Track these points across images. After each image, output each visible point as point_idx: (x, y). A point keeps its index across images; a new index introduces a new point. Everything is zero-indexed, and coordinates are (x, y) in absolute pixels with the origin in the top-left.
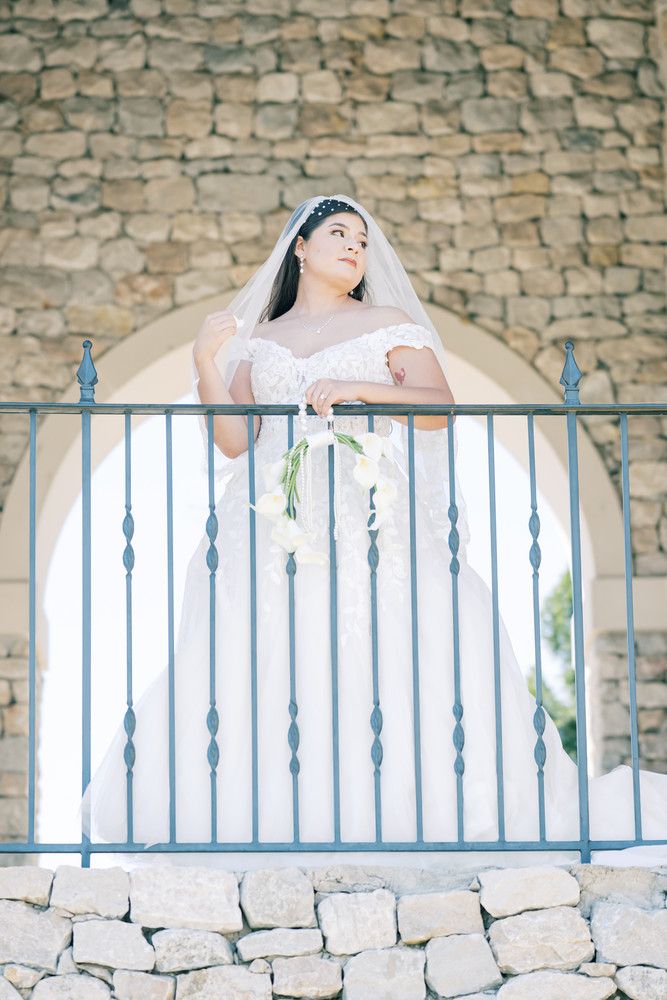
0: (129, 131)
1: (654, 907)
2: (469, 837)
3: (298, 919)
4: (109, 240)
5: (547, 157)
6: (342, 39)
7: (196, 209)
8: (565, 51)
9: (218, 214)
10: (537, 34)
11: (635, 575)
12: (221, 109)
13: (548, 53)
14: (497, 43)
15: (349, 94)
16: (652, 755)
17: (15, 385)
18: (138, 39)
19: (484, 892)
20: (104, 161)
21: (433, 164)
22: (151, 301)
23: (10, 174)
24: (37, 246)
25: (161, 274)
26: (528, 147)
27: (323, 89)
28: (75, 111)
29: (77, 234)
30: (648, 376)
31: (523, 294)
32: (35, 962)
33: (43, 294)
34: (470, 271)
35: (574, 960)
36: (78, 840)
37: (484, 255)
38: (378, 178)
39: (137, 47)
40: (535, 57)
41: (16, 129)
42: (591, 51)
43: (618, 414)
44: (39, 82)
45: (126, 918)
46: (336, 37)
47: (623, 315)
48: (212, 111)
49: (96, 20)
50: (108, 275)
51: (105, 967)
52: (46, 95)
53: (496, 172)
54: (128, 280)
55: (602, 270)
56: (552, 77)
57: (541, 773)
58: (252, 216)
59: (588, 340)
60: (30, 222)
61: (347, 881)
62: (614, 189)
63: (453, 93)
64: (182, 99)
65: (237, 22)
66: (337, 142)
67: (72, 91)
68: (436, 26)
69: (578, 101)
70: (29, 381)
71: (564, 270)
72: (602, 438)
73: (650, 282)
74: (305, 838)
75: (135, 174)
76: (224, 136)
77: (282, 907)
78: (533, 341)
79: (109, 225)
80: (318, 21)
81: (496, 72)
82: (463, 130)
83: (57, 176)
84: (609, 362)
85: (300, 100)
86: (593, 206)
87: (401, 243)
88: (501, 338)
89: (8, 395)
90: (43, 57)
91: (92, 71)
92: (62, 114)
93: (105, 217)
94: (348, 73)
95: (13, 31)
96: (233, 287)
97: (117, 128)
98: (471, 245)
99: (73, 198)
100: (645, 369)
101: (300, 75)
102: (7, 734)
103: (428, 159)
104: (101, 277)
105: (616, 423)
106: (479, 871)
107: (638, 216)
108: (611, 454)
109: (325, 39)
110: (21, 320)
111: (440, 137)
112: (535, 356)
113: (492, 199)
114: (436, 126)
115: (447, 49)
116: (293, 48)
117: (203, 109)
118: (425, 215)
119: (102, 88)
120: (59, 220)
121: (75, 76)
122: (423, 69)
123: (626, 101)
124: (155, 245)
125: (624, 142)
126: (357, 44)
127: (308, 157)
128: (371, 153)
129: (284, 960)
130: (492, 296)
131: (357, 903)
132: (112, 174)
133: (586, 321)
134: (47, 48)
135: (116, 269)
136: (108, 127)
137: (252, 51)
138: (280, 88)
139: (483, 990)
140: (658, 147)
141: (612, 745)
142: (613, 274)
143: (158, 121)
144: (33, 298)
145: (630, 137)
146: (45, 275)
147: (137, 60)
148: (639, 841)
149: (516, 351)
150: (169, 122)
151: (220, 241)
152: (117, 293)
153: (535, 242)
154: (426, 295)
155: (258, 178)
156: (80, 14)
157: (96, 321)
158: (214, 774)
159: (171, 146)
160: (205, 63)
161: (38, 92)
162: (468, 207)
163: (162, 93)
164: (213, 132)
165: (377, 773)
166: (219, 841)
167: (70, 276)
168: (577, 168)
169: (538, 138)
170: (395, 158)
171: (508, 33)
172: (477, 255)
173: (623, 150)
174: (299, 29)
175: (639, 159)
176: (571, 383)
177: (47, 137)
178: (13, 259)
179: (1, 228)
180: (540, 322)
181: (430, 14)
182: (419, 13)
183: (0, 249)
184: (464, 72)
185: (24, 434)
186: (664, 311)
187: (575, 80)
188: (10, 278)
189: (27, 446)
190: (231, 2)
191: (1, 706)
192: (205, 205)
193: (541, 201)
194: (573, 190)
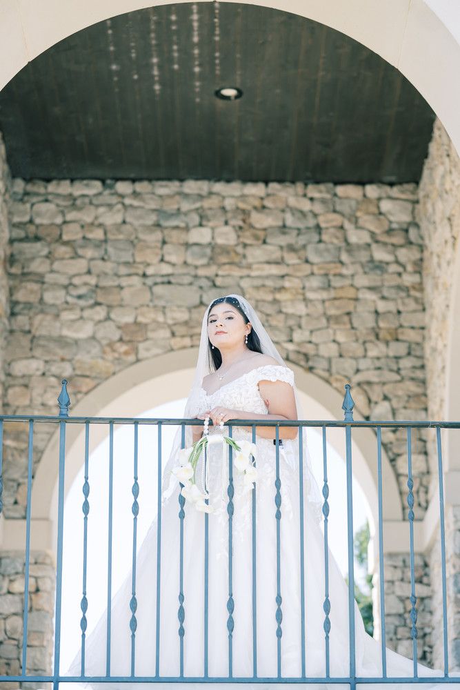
0: (113, 258)
4: (100, 322)
5: (356, 278)
6: (238, 208)
7: (151, 304)
8: (367, 217)
9: (164, 307)
10: (350, 207)
11: (404, 520)
12: (167, 247)
13: (357, 219)
14: (327, 212)
15: (241, 240)
17: (43, 405)
18: (120, 206)
20: (98, 276)
21: (289, 281)
22: (124, 358)
24: (58, 324)
25: (130, 341)
26: (344, 271)
27: (226, 236)
28: (82, 247)
29: (81, 318)
30: (413, 405)
31: (341, 356)
33: (61, 352)
34: (310, 342)
37: (318, 333)
38: (257, 288)
39: (119, 211)
40: (349, 220)
41: (47, 257)
42: (382, 217)
43: (395, 427)
44: (61, 230)
46: (234, 207)
47: (399, 369)
48: (162, 248)
49: (95, 195)
50: (99, 342)
52: (65, 238)
53: (326, 285)
54: (111, 345)
55: (387, 343)
56: (360, 232)
57: (327, 638)
58: (184, 309)
59: (378, 383)
60: (54, 311)
62: (394, 296)
63: (302, 240)
64: (144, 241)
65: (177, 198)
66: (233, 267)
67: (80, 236)
68: (292, 201)
69: (374, 246)
70: (50, 403)
71: (364, 343)
72: (386, 440)
73: (414, 350)
75: (116, 283)
76: (168, 263)
79: (100, 313)
80: (224, 198)
81: (327, 228)
82: (307, 261)
84: (390, 396)
85: (213, 244)
86: (382, 306)
87: (270, 326)
88: (327, 381)
89: (39, 410)
90: (64, 215)
91: (92, 224)
92: (74, 249)
93: (98, 308)
94: (241, 228)
95: (47, 201)
96: (172, 350)
97: (106, 257)
98: (311, 327)
99: (80, 297)
100: (411, 400)
101: (213, 229)
102: (34, 609)
103: (286, 278)
104: (94, 343)
105: (394, 432)
107: (408, 312)
108: (391, 449)
109: (228, 208)
110: (48, 367)
111: (294, 265)
113: (323, 301)
114: (292, 259)
115: (298, 215)
116: (209, 213)
117: (156, 247)
118: (284, 310)
119: (98, 234)
120: (71, 309)
121: (82, 227)
122: (284, 226)
123: (402, 246)
124: (127, 325)
125: (400, 269)
126: (246, 211)
127: (217, 275)
128: (253, 274)
130: (323, 357)
132: (102, 284)
133: (377, 372)
134: (66, 211)
135: (104, 338)
136: (101, 257)
137: (186, 214)
138: (201, 235)
140: (420, 273)
142: (393, 345)
143: (130, 253)
144: (55, 354)
145: (404, 267)
146: (62, 341)
147: (118, 218)
149: (336, 389)
150: (137, 254)
151: (165, 323)
152: (104, 352)
153: (348, 326)
154: (285, 356)
155: (187, 287)
156: (86, 192)
157: (91, 368)
158: (133, 636)
159: (137, 268)
160: (158, 220)
161: (61, 236)
162: (309, 305)
163: (133, 237)
164: (162, 260)
166: (136, 676)
167: (76, 342)
168: (372, 284)
169: (350, 266)
170: (267, 277)
171: (334, 207)
172: (314, 334)
173: (400, 274)
174: (213, 202)
175: (409, 279)
176: (349, 408)
177: (65, 262)
178: (43, 332)
179: (36, 314)
180: (350, 373)
181: (288, 195)
182: (283, 194)
183: (35, 326)
184: (308, 228)
185: (48, 433)
186: (423, 367)
187: (373, 234)
188: (42, 342)
189: (49, 440)
190: (174, 186)
191: (30, 593)
192: (157, 302)
193: (352, 302)
194: (370, 296)
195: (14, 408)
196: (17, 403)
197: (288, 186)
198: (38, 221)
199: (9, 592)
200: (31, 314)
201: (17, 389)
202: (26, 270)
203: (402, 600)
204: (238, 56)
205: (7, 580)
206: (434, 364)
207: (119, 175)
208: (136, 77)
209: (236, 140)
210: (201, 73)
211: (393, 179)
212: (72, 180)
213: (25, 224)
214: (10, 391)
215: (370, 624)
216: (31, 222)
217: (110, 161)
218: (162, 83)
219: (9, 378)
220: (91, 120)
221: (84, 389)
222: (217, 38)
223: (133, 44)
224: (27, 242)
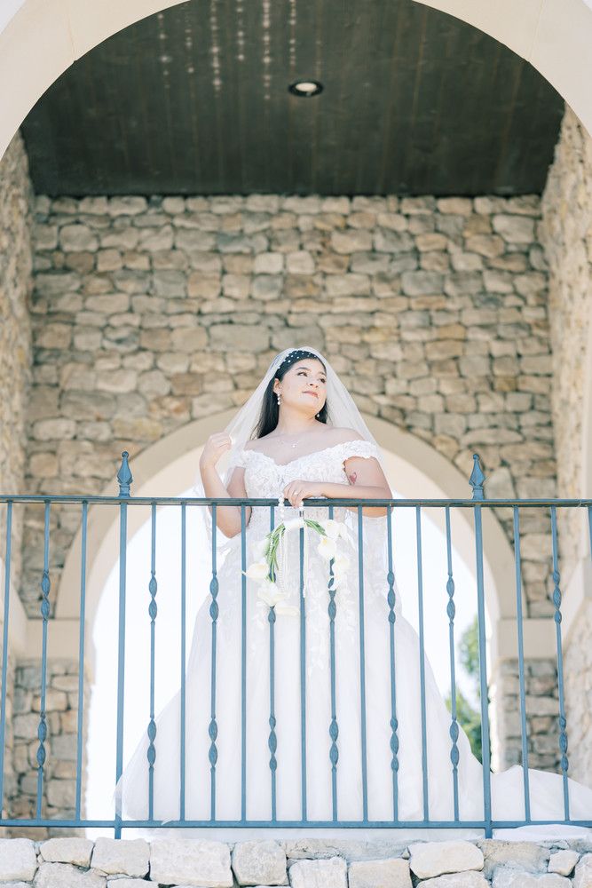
0: (161, 293)
2: (402, 818)
3: (274, 879)
4: (144, 372)
5: (464, 313)
6: (315, 229)
7: (208, 349)
8: (476, 238)
9: (225, 353)
10: (457, 226)
11: (529, 617)
12: (227, 278)
13: (464, 240)
14: (427, 232)
15: (320, 268)
16: (543, 751)
17: (74, 476)
18: (168, 228)
19: (413, 859)
20: (142, 315)
21: (381, 318)
22: (175, 416)
24: (92, 375)
25: (182, 396)
26: (450, 306)
27: (301, 264)
28: (121, 279)
29: (122, 367)
30: (538, 472)
31: (446, 411)
33: (96, 410)
34: (408, 394)
36: (113, 818)
37: (417, 383)
38: (341, 327)
39: (167, 234)
40: (456, 242)
41: (78, 292)
42: (496, 238)
44: (96, 259)
45: (147, 877)
46: (310, 227)
47: (520, 427)
48: (221, 280)
49: (138, 215)
50: (144, 397)
52: (101, 268)
53: (427, 323)
54: (158, 400)
55: (504, 394)
56: (468, 256)
57: (455, 771)
58: (249, 355)
59: (494, 445)
60: (87, 359)
61: (311, 851)
62: (513, 336)
63: (396, 268)
64: (199, 271)
65: (240, 216)
66: (310, 302)
67: (120, 265)
68: (383, 219)
69: (486, 274)
70: (84, 473)
71: (476, 394)
73: (539, 403)
75: (164, 324)
76: (229, 297)
78: (454, 446)
79: (145, 361)
80: (298, 216)
81: (427, 252)
82: (402, 294)
83: (108, 325)
84: (509, 461)
85: (285, 272)
86: (497, 349)
87: (357, 375)
88: (430, 443)
89: (70, 483)
90: (99, 240)
91: (134, 251)
92: (112, 282)
93: (142, 355)
94: (319, 253)
95: (78, 222)
96: (235, 406)
97: (151, 292)
98: (408, 376)
99: (119, 341)
100: (536, 465)
101: (285, 255)
102: (64, 732)
103: (377, 315)
104: (138, 398)
106: (409, 843)
107: (531, 356)
108: (511, 528)
109: (303, 228)
110: (80, 429)
111: (386, 298)
112: (455, 456)
113: (424, 343)
114: (383, 291)
115: (391, 236)
116: (280, 235)
117: (214, 278)
118: (375, 355)
119: (141, 263)
120: (108, 357)
121: (122, 254)
122: (374, 250)
123: (521, 273)
124: (178, 375)
125: (520, 302)
126: (326, 233)
127: (290, 312)
128: (336, 310)
130: (424, 413)
131: (318, 867)
132: (147, 324)
133: (493, 431)
134: (102, 235)
135: (150, 392)
136: (145, 291)
137: (250, 237)
138: (270, 263)
140: (545, 306)
141: (514, 743)
142: (512, 397)
143: (182, 285)
144: (89, 412)
145: (524, 299)
146: (97, 396)
147: (167, 243)
149: (441, 453)
150: (190, 287)
151: (226, 372)
152: (150, 410)
153: (456, 374)
154: (375, 412)
155: (254, 328)
156: (127, 211)
157: (134, 429)
158: (213, 769)
159: (191, 304)
160: (216, 245)
161: (95, 266)
162: (406, 348)
163: (185, 267)
164: (222, 294)
165: (334, 769)
166: (217, 819)
167: (116, 397)
168: (486, 321)
169: (457, 300)
170: (354, 314)
171: (436, 225)
172: (413, 383)
173: (519, 309)
174: (284, 222)
175: (530, 315)
177: (102, 298)
178: (74, 385)
179: (65, 363)
180: (459, 432)
181: (379, 211)
182: (371, 211)
183: (64, 378)
184: (403, 252)
186: (550, 424)
187: (484, 259)
188: (72, 398)
190: (235, 203)
191: (59, 711)
192: (215, 347)
193: (460, 344)
194: (483, 336)
195: (38, 480)
196: (42, 474)
197: (378, 201)
198: (67, 247)
199: (33, 711)
200: (60, 362)
201: (42, 457)
202: (52, 309)
203: (528, 718)
204: (319, 42)
205: (30, 695)
206: (565, 421)
207: (168, 189)
208: (191, 70)
209: (313, 145)
210: (272, 64)
211: (509, 189)
212: (109, 197)
213: (51, 251)
214: (34, 460)
216: (58, 248)
217: (157, 173)
218: (223, 77)
219: (32, 443)
220: (134, 124)
222: (293, 22)
223: (188, 31)
224: (54, 274)
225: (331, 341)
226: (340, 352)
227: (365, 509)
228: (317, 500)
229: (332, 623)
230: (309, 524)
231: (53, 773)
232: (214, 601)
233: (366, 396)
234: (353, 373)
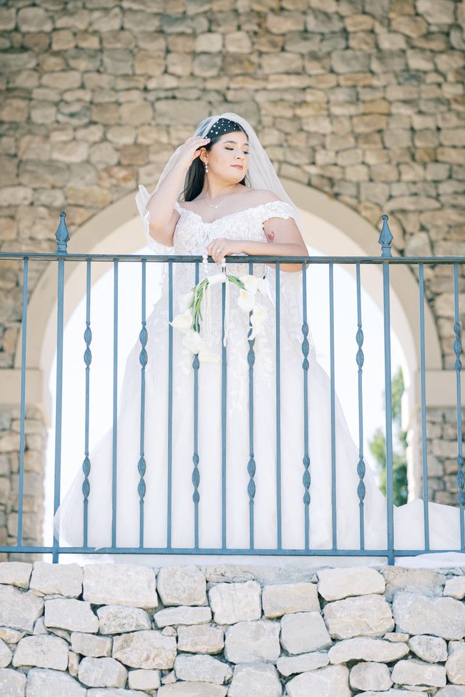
0: (110, 71)
1: (435, 596)
2: (312, 547)
3: (195, 600)
4: (95, 143)
5: (388, 89)
6: (252, 11)
7: (153, 123)
8: (401, 19)
9: (168, 126)
10: (383, 8)
11: (443, 369)
12: (171, 57)
13: (389, 20)
14: (356, 13)
15: (256, 47)
17: (32, 239)
18: (117, 10)
19: (320, 584)
20: (93, 91)
21: (312, 94)
22: (123, 184)
23: (31, 99)
24: (48, 147)
25: (129, 166)
26: (375, 82)
27: (239, 43)
28: (74, 58)
29: (74, 139)
30: (454, 236)
31: (371, 180)
32: (19, 626)
33: (51, 179)
34: (336, 164)
35: (381, 631)
37: (345, 154)
38: (275, 102)
39: (116, 15)
40: (381, 23)
41: (35, 70)
42: (418, 19)
43: (433, 264)
44: (51, 38)
45: (80, 598)
46: (248, 9)
47: (438, 195)
48: (165, 58)
50: (94, 166)
51: (66, 630)
52: (55, 47)
53: (354, 98)
54: (108, 170)
55: (424, 165)
56: (392, 36)
57: (362, 504)
59: (414, 212)
60: (43, 131)
61: (229, 575)
62: (432, 110)
63: (326, 47)
64: (145, 50)
66: (248, 79)
67: (72, 45)
68: (315, 2)
69: (410, 52)
70: (41, 236)
71: (398, 165)
73: (456, 173)
74: (202, 545)
75: (113, 99)
76: (173, 75)
77: (184, 592)
78: (377, 212)
79: (95, 133)
81: (355, 32)
82: (332, 71)
83: (62, 100)
84: (428, 226)
85: (224, 52)
86: (418, 122)
87: (290, 146)
88: (355, 210)
89: (27, 245)
90: (54, 22)
91: (86, 31)
92: (66, 61)
93: (93, 128)
94: (255, 33)
95: (34, 5)
97: (102, 70)
98: (336, 148)
99: (72, 115)
100: (452, 230)
101: (224, 35)
103: (308, 91)
104: (89, 168)
105: (433, 268)
106: (318, 569)
107: (449, 129)
108: (428, 287)
109: (241, 10)
110: (36, 195)
111: (317, 75)
112: (378, 222)
113: (351, 117)
114: (314, 68)
115: (322, 17)
116: (219, 16)
117: (159, 57)
118: (306, 128)
119: (93, 43)
120: (62, 130)
121: (75, 34)
122: (306, 31)
123: (442, 52)
124: (126, 147)
125: (440, 79)
126: (262, 14)
127: (228, 89)
128: (270, 86)
129: (185, 628)
130: (350, 182)
131: (235, 590)
132: (97, 100)
133: (413, 199)
134: (56, 17)
135: (98, 162)
136: (96, 69)
137: (192, 18)
138: (210, 43)
139: (319, 650)
140: (463, 83)
142: (432, 167)
143: (130, 63)
144: (44, 181)
145: (444, 76)
146: (52, 166)
147: (116, 24)
148: (427, 551)
149: (366, 219)
150: (136, 65)
151: (169, 144)
152: (100, 178)
153: (380, 146)
154: (306, 181)
155: (196, 103)
157: (86, 196)
158: (142, 502)
159: (137, 81)
160: (161, 26)
161: (50, 45)
162: (335, 122)
163: (132, 46)
164: (166, 72)
165: (252, 503)
166: (145, 546)
167: (69, 167)
168: (408, 97)
169: (382, 76)
170: (286, 90)
171: (363, 7)
172: (340, 154)
173: (439, 85)
174: (223, 4)
175: (450, 91)
176: (386, 243)
177: (56, 75)
178: (31, 156)
179: (23, 135)
180: (382, 199)
183: (22, 149)
184: (333, 33)
185: (37, 271)
187: (408, 39)
188: (29, 167)
189: (39, 279)
191: (18, 452)
192: (160, 120)
193: (384, 119)
194: (405, 111)
196: (3, 237)
198: (24, 28)
200: (18, 135)
201: (3, 221)
202: (11, 85)
203: (441, 460)
213: (10, 32)
215: (403, 488)
216: (17, 29)
221: (78, 221)
224: (12, 53)
225: (266, 115)
226: (274, 125)
227: (282, 265)
228: (238, 257)
229: (251, 370)
230: (230, 278)
231: (13, 507)
232: (144, 349)
233: (297, 166)
234: (285, 144)
